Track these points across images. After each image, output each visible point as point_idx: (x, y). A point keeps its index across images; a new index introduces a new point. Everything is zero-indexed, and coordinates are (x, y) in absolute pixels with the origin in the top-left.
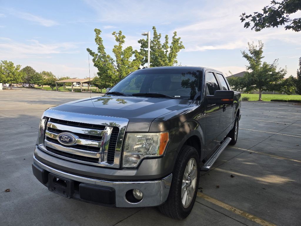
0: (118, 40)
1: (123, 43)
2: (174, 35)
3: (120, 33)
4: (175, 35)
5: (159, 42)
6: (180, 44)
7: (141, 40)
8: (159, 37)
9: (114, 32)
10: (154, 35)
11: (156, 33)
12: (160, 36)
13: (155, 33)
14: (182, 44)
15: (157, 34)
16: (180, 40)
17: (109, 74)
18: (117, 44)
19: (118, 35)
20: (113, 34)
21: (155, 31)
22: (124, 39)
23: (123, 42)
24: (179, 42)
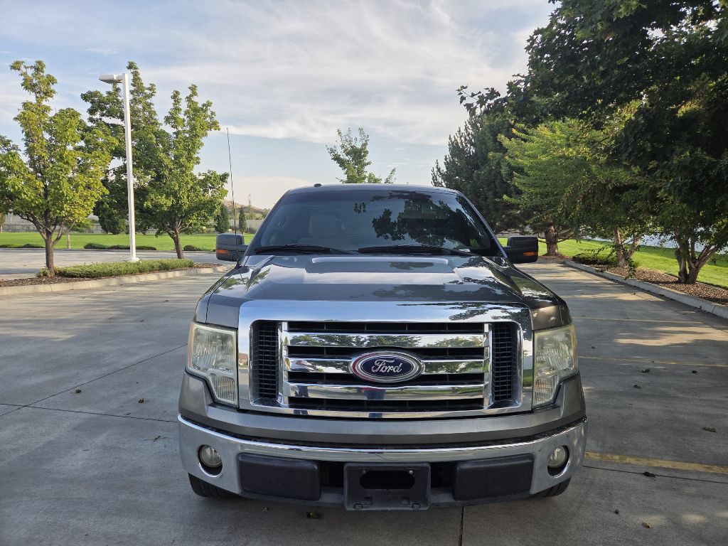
0: (29, 86)
1: (49, 98)
2: (190, 92)
3: (39, 68)
4: (194, 94)
5: (149, 105)
6: (211, 118)
7: (90, 93)
8: (148, 92)
9: (17, 63)
10: (134, 86)
11: (139, 79)
12: (152, 88)
13: (136, 80)
14: (216, 118)
15: (142, 84)
16: (211, 109)
17: (13, 187)
18: (31, 98)
19: (30, 72)
20: (13, 67)
21: (136, 75)
22: (52, 87)
23: (48, 94)
24: (209, 113)
